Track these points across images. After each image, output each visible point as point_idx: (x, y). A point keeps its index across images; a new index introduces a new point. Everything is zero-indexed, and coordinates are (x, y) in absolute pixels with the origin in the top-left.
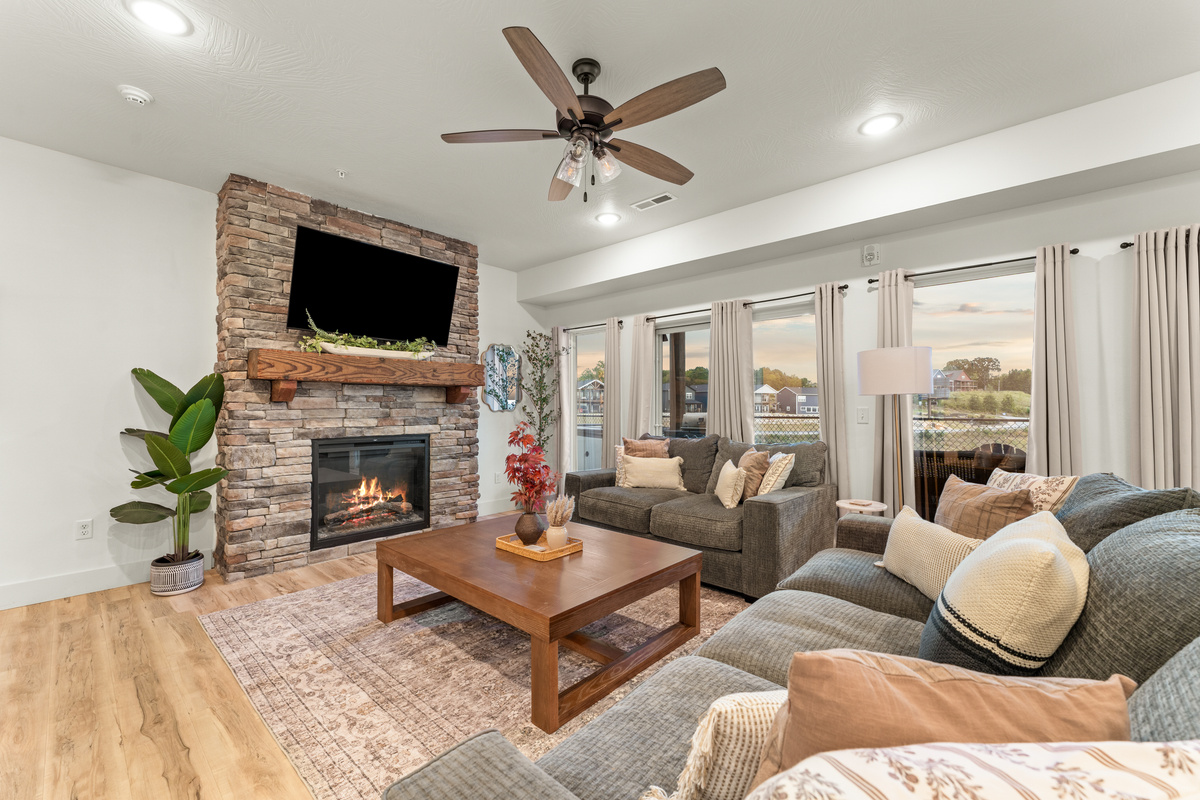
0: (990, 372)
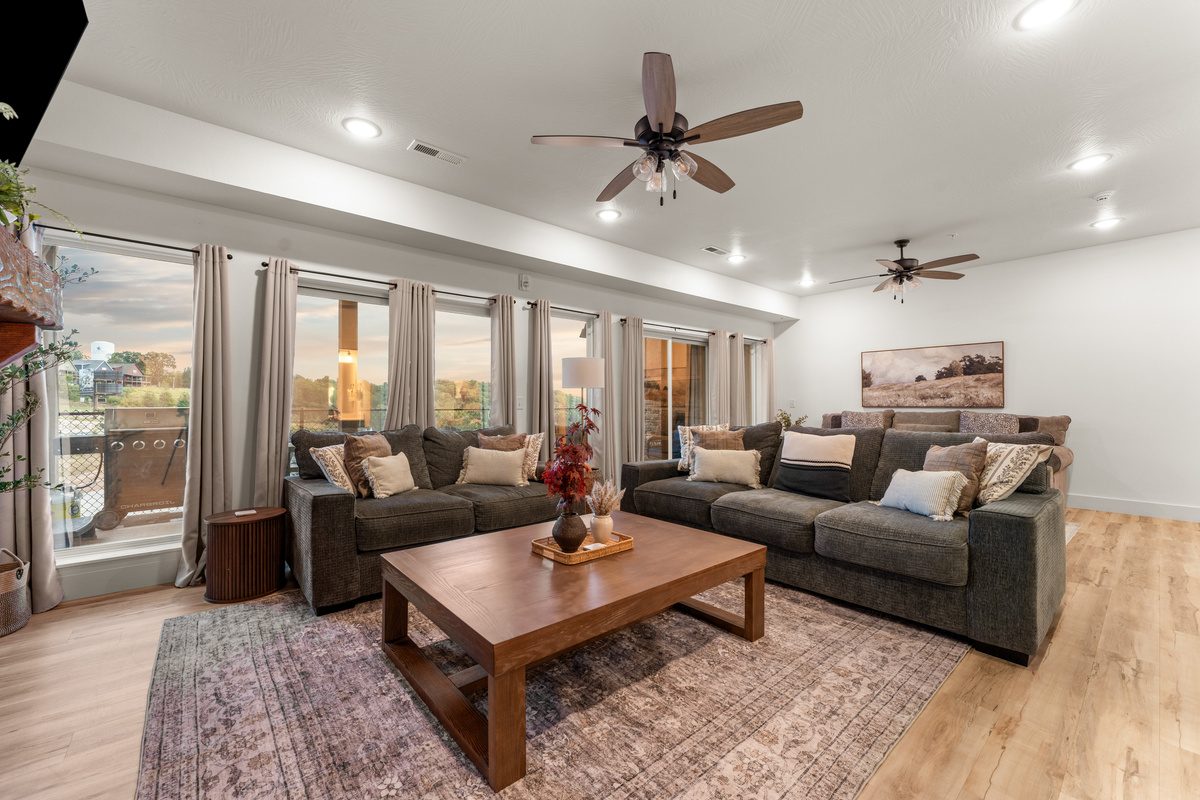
0: (165, 368)
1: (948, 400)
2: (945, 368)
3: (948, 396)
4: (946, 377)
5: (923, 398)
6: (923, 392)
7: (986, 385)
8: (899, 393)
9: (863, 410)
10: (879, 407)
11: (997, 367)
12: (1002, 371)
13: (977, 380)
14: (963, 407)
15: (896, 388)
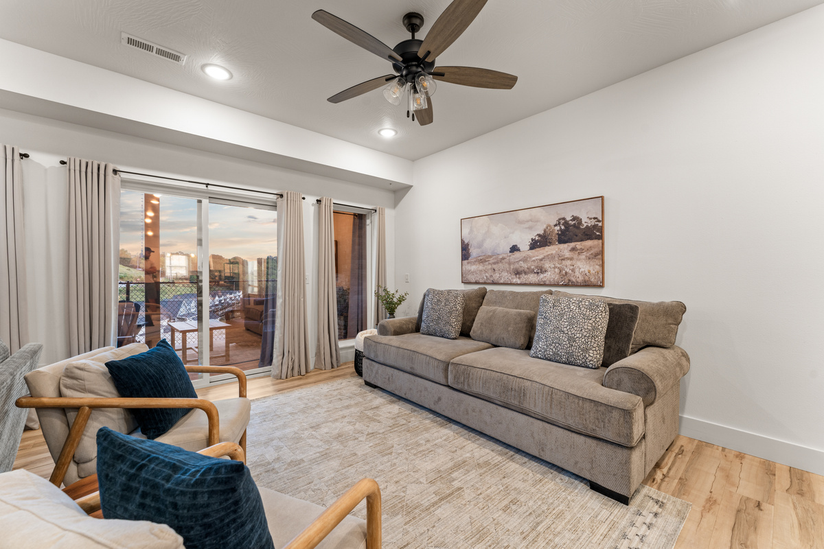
1: (542, 276)
2: (539, 235)
3: (541, 270)
4: (540, 247)
5: (517, 273)
6: (517, 266)
7: (583, 256)
8: (494, 266)
9: (462, 287)
10: (477, 283)
11: (595, 233)
12: (601, 237)
13: (573, 249)
14: (557, 285)
15: (492, 261)
